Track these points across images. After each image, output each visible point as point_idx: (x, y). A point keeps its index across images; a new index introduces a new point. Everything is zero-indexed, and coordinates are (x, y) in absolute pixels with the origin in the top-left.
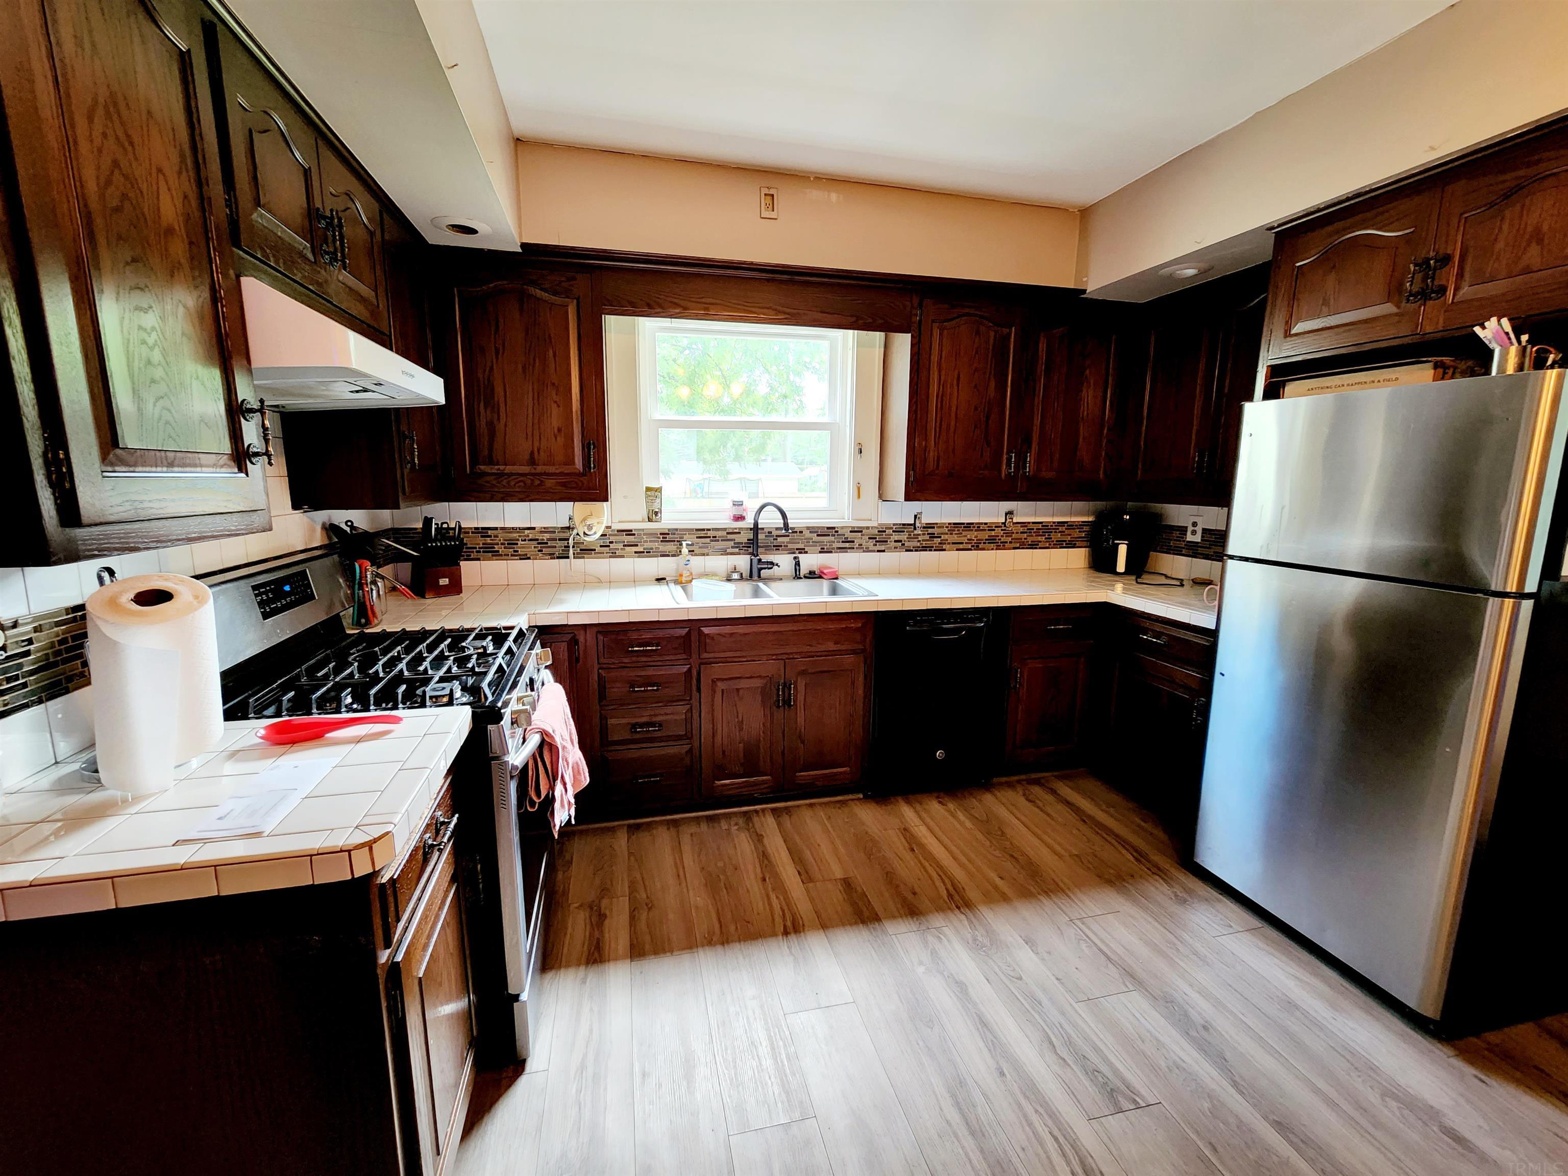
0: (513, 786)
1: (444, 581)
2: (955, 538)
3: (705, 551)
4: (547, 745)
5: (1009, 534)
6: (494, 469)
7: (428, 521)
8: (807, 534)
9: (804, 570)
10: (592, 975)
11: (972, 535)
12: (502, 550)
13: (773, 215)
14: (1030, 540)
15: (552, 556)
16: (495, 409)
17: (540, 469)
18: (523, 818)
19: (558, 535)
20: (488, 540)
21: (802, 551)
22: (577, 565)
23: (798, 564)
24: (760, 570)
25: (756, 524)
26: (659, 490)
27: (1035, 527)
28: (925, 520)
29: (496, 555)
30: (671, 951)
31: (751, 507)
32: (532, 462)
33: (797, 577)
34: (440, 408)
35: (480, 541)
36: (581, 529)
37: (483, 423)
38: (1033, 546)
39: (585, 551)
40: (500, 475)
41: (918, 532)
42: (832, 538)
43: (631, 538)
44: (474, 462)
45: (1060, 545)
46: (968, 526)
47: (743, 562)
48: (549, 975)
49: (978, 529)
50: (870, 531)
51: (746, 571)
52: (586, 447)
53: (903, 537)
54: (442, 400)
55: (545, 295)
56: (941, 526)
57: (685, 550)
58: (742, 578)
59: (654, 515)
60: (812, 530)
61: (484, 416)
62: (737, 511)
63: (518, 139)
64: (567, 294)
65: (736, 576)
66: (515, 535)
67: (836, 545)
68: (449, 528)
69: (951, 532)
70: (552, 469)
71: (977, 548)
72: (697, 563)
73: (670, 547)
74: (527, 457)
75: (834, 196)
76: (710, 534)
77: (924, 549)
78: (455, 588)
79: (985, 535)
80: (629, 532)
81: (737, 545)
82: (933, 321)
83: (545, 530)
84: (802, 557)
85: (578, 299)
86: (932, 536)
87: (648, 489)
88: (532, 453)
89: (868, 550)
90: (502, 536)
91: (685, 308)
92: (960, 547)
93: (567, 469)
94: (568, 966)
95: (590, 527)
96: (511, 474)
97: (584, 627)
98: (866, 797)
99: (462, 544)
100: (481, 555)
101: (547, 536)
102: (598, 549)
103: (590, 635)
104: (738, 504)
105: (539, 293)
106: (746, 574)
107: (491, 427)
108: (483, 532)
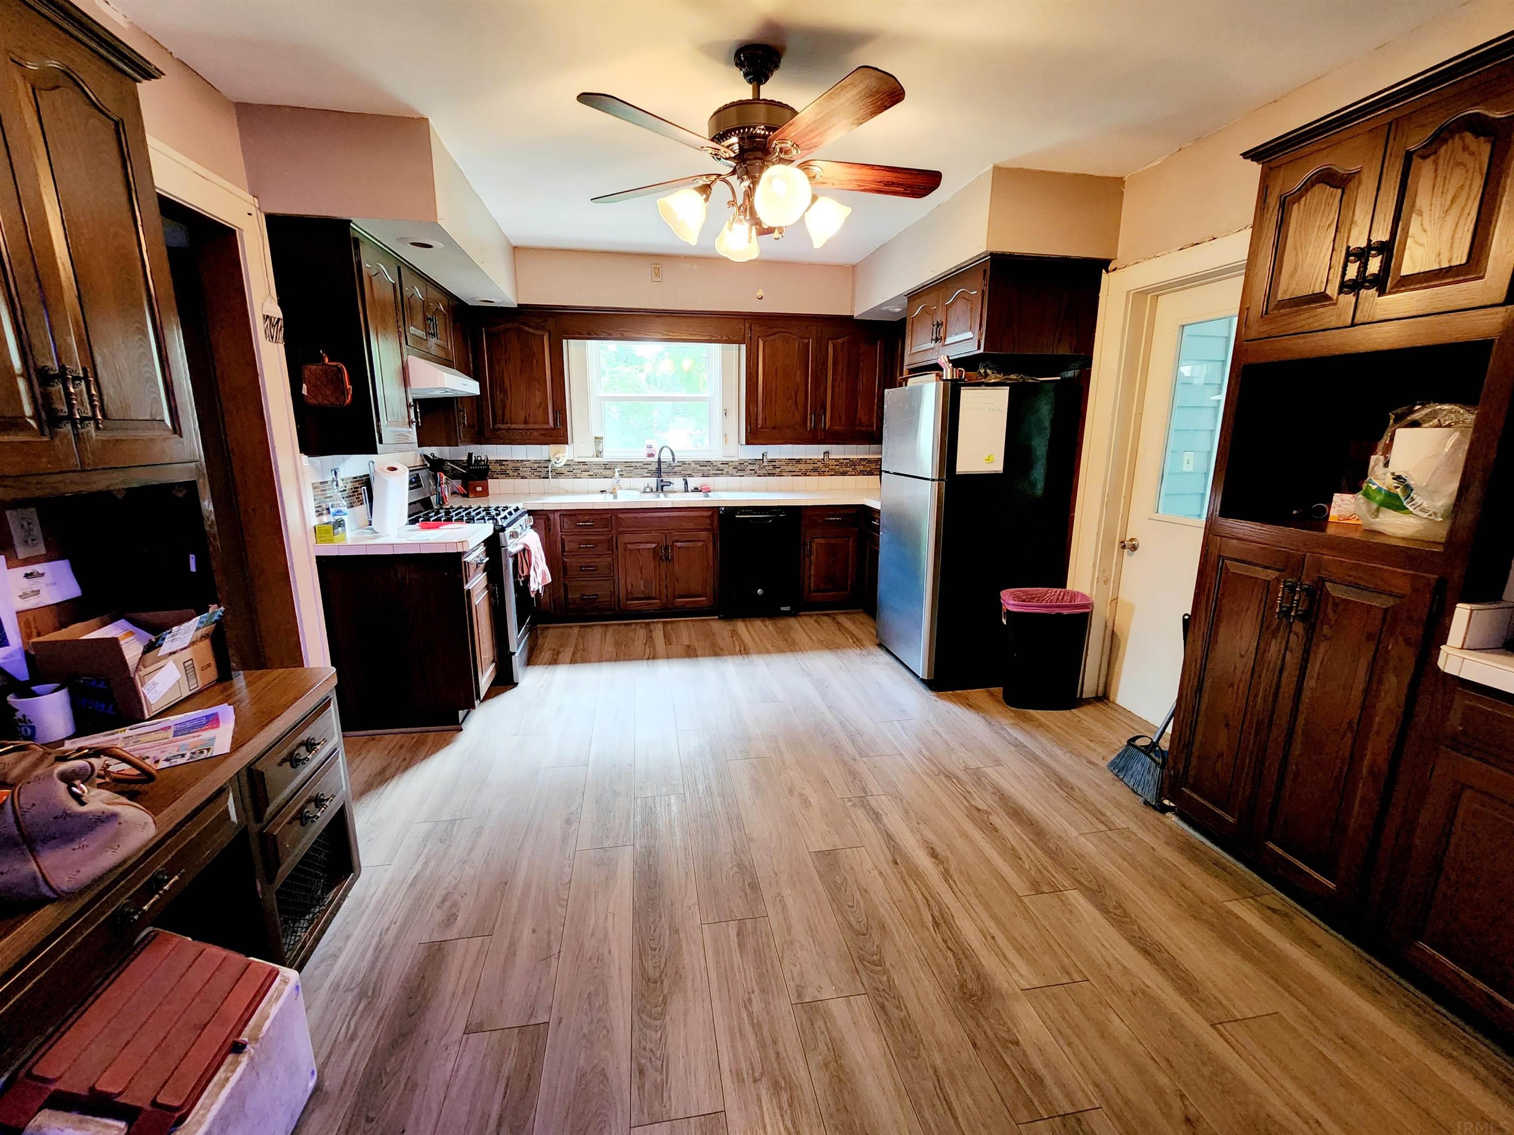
0: (511, 561)
1: (479, 489)
2: (791, 468)
3: (630, 475)
4: (526, 550)
5: (827, 466)
6: (505, 426)
7: (470, 455)
8: (693, 465)
9: (691, 487)
10: (551, 668)
11: (802, 466)
12: (511, 473)
13: (659, 279)
14: (841, 470)
15: (539, 477)
16: (505, 392)
17: (530, 426)
18: (516, 583)
19: (542, 465)
20: (503, 467)
21: (690, 476)
22: (553, 482)
23: (686, 483)
24: (662, 487)
25: (659, 459)
26: (601, 438)
27: (845, 461)
28: (770, 457)
29: (508, 476)
30: (590, 662)
31: (656, 449)
32: (526, 422)
33: (686, 490)
34: (477, 396)
35: (498, 468)
36: (553, 460)
37: (499, 399)
38: (844, 474)
39: (558, 474)
40: (509, 429)
41: (765, 464)
42: (709, 468)
43: (586, 467)
44: (495, 423)
45: (862, 473)
46: (799, 461)
47: (653, 482)
48: (530, 667)
49: (806, 463)
50: (733, 464)
51: (654, 486)
52: (554, 413)
53: (756, 467)
54: (479, 393)
55: (531, 330)
56: (780, 460)
57: (617, 474)
58: (652, 491)
59: (599, 454)
60: (697, 463)
61: (499, 396)
62: (650, 451)
63: (515, 248)
64: (543, 328)
65: (648, 490)
66: (519, 465)
67: (711, 472)
68: (481, 460)
69: (787, 464)
70: (537, 426)
71: (805, 475)
72: (624, 482)
73: (608, 472)
74: (523, 419)
75: (695, 267)
76: (633, 464)
77: (770, 475)
78: (485, 493)
79: (811, 467)
80: (584, 463)
81: (650, 471)
82: (759, 337)
83: (536, 462)
84: (689, 479)
85: (549, 332)
86: (775, 467)
87: (596, 438)
88: (525, 418)
89: (732, 476)
90: (511, 465)
91: (610, 334)
92: (793, 473)
93: (545, 426)
94: (540, 664)
95: (558, 459)
96: (514, 429)
97: (554, 511)
98: (720, 618)
99: (488, 469)
100: (499, 476)
101: (537, 465)
102: (566, 473)
103: (557, 515)
104: (650, 447)
105: (527, 329)
106: (655, 489)
107: (503, 403)
108: (500, 462)
